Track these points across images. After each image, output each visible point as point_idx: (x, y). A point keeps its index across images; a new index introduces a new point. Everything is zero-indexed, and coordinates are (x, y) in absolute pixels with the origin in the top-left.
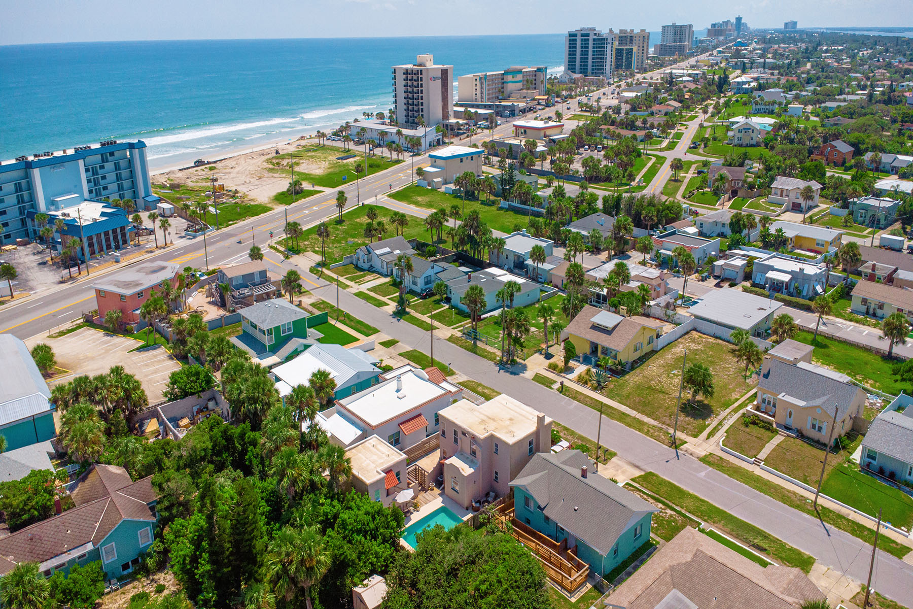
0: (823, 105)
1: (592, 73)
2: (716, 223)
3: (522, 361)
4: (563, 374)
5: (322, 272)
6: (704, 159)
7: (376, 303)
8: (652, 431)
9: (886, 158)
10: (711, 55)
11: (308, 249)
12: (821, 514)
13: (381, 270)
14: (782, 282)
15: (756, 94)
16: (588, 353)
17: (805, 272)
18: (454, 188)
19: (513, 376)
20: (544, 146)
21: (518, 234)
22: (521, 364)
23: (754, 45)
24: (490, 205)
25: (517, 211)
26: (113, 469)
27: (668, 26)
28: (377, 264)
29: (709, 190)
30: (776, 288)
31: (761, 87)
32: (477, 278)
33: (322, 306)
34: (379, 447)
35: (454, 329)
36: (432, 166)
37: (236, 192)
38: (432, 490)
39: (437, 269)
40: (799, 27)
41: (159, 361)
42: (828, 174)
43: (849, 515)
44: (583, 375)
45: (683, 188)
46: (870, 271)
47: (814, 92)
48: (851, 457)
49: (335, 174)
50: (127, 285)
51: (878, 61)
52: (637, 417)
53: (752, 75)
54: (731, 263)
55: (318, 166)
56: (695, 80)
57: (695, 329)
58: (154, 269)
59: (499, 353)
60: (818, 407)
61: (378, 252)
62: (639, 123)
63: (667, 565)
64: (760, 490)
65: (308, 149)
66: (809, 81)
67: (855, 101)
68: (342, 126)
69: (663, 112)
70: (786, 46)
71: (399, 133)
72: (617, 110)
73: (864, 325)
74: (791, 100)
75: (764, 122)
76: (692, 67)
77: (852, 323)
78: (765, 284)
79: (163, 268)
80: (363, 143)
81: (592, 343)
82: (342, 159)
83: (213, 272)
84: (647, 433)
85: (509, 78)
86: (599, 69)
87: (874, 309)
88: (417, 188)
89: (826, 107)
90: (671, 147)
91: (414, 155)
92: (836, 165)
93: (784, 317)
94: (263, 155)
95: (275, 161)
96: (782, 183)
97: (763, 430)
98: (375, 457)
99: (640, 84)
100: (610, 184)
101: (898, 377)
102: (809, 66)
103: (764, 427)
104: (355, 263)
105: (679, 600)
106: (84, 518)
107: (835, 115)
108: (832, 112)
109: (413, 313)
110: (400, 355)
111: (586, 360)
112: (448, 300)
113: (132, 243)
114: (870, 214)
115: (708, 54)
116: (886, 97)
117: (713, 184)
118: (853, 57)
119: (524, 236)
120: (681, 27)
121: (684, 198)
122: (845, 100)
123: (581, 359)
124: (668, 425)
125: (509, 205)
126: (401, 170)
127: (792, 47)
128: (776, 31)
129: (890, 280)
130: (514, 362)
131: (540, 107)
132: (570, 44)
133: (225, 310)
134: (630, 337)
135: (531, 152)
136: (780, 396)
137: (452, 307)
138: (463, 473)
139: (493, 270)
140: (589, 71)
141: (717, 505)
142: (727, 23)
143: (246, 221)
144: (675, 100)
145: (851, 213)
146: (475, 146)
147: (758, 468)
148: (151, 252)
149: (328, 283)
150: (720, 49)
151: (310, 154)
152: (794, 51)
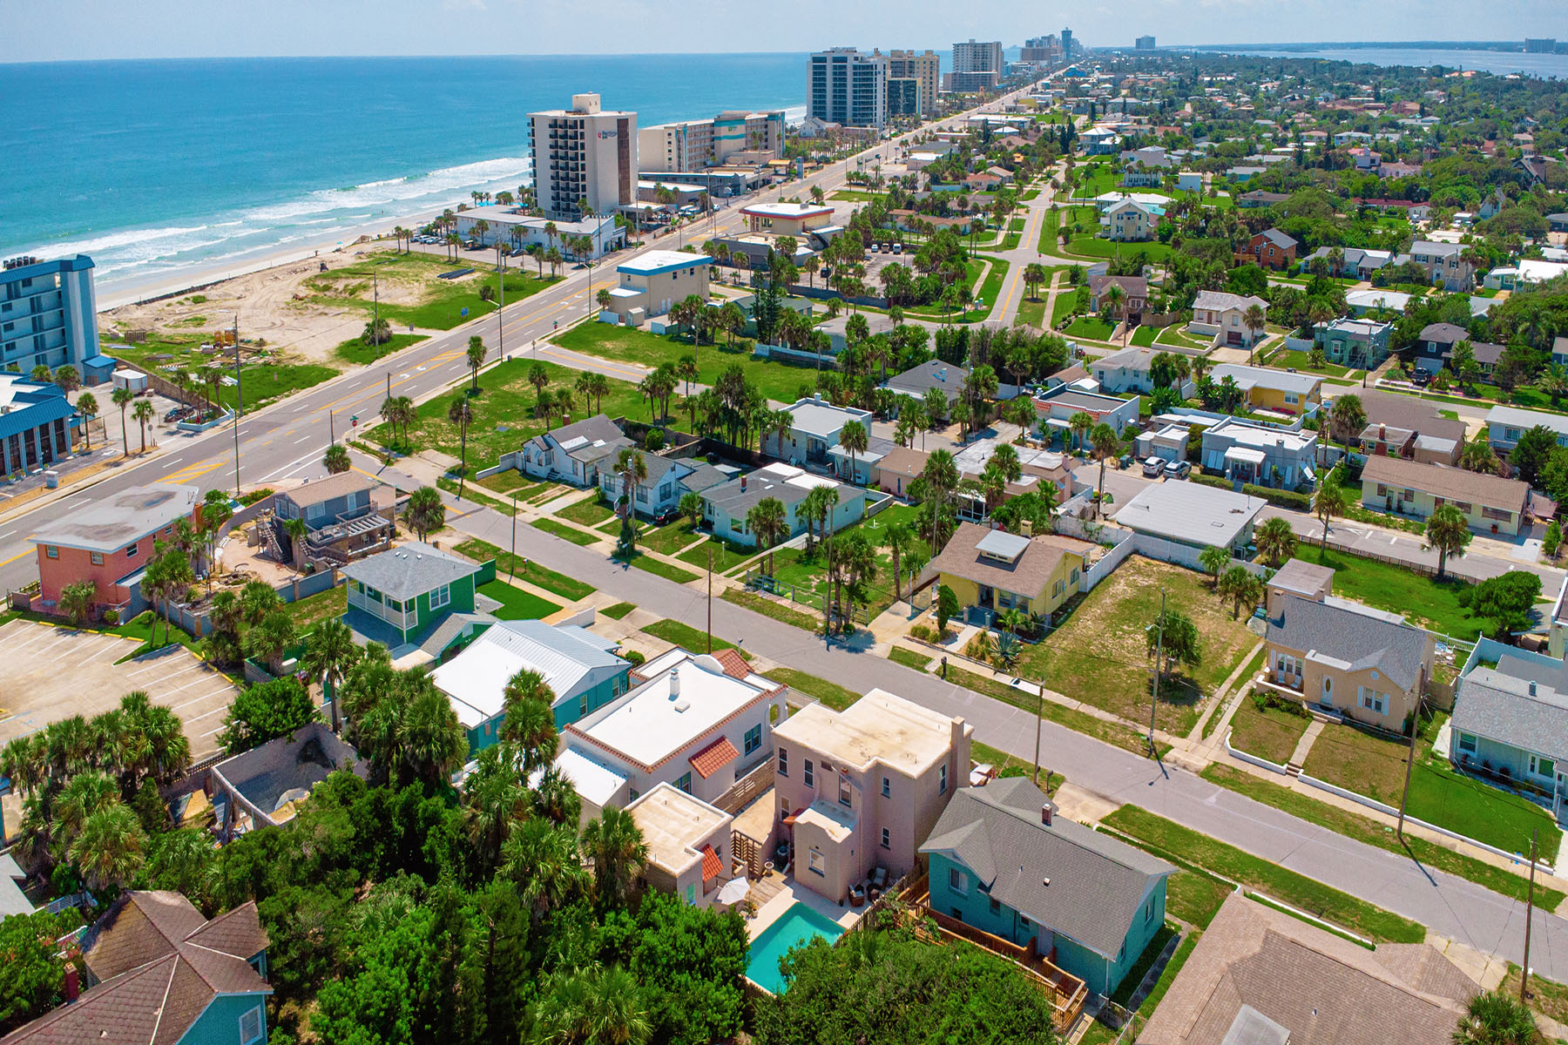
0: (1229, 172)
1: (854, 121)
2: (1124, 371)
3: (863, 627)
4: (939, 645)
5: (462, 486)
6: (1072, 263)
7: (576, 538)
8: (1112, 733)
9: (1351, 255)
10: (1034, 90)
11: (426, 445)
12: (1414, 849)
13: (572, 478)
14: (1251, 465)
15: (1124, 155)
16: (976, 605)
17: (1285, 446)
18: (668, 324)
19: (853, 655)
20: (807, 247)
21: (807, 402)
22: (863, 631)
23: (1097, 75)
24: (737, 352)
25: (786, 361)
26: (163, 897)
27: (963, 45)
28: (564, 466)
29: (1094, 315)
30: (1242, 476)
31: (1129, 145)
32: (757, 483)
33: (477, 550)
34: (675, 803)
35: (728, 576)
36: (623, 286)
37: (262, 343)
38: (769, 875)
39: (681, 471)
40: (1159, 44)
41: (184, 677)
42: (1271, 284)
43: (1455, 846)
44: (975, 644)
45: (1049, 312)
46: (1378, 439)
47: (1210, 151)
48: (1433, 749)
49: (443, 304)
50: (103, 532)
51: (1293, 99)
52: (1080, 709)
53: (1109, 124)
54: (1164, 436)
55: (407, 292)
56: (1022, 134)
57: (1136, 552)
58: (149, 498)
59: (820, 616)
60: (1374, 669)
61: (567, 445)
62: (953, 205)
63: (1223, 964)
64: (1308, 818)
65: (381, 260)
66: (1198, 133)
67: (1276, 164)
68: (439, 218)
69: (985, 185)
70: (1147, 77)
71: (550, 229)
72: (911, 183)
73: (1388, 527)
74: (1179, 163)
75: (1152, 202)
76: (1010, 110)
77: (1369, 526)
78: (1224, 469)
79: (168, 496)
80: (483, 247)
81: (982, 586)
82: (449, 276)
83: (254, 497)
84: (1105, 737)
85: (723, 131)
86: (864, 114)
87: (1399, 501)
88: (601, 326)
89: (1234, 176)
90: (1011, 243)
91: (581, 267)
92: (1274, 268)
93: (1275, 523)
94: (295, 272)
95: (321, 283)
96: (1206, 301)
97: (1289, 716)
98: (674, 825)
99: (936, 139)
100: (929, 309)
101: (1469, 610)
102: (1188, 108)
103: (1289, 710)
104: (520, 467)
105: (1256, 1023)
106: (132, 1002)
107: (1252, 188)
108: (1247, 182)
109: (647, 552)
110: (645, 630)
111: (974, 618)
112: (707, 526)
113: (74, 449)
114: (1349, 347)
115: (1029, 88)
116: (1321, 158)
117: (1101, 306)
118: (1253, 93)
119: (817, 404)
120: (984, 45)
121: (1056, 329)
122: (1260, 164)
123: (966, 616)
124: (1135, 720)
125: (771, 351)
126: (563, 295)
127: (1156, 78)
128: (1124, 51)
129: (1408, 452)
130: (849, 630)
131: (780, 179)
132: (815, 73)
133: (294, 567)
134: (1048, 573)
135: (788, 257)
136: (1309, 656)
137: (717, 539)
138: (834, 838)
139: (777, 468)
140: (849, 117)
141: (1249, 852)
142: (1050, 38)
143: (292, 398)
144: (1000, 166)
145: (1320, 346)
146: (689, 249)
147: (1295, 780)
148: (117, 464)
149: (478, 506)
150: (1046, 81)
151: (385, 269)
152: (1159, 84)
